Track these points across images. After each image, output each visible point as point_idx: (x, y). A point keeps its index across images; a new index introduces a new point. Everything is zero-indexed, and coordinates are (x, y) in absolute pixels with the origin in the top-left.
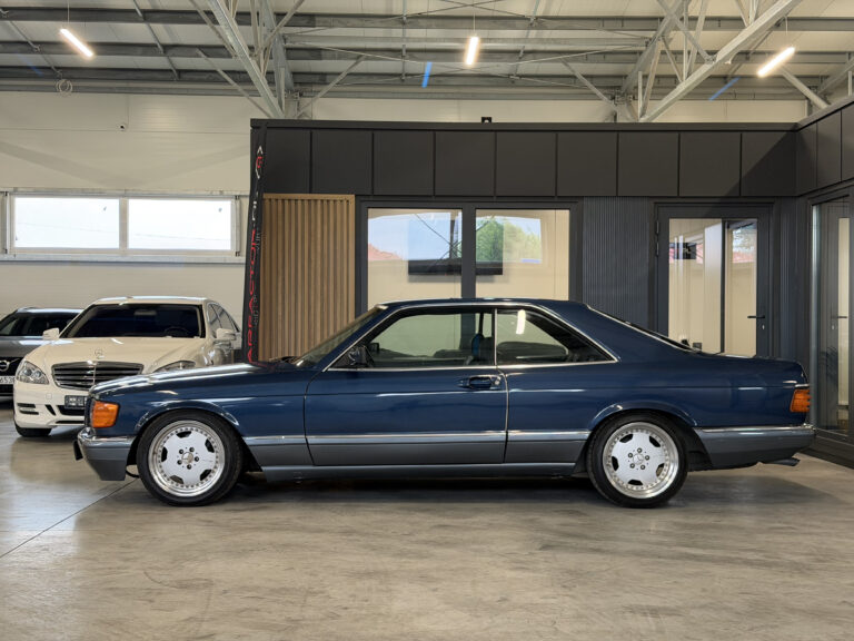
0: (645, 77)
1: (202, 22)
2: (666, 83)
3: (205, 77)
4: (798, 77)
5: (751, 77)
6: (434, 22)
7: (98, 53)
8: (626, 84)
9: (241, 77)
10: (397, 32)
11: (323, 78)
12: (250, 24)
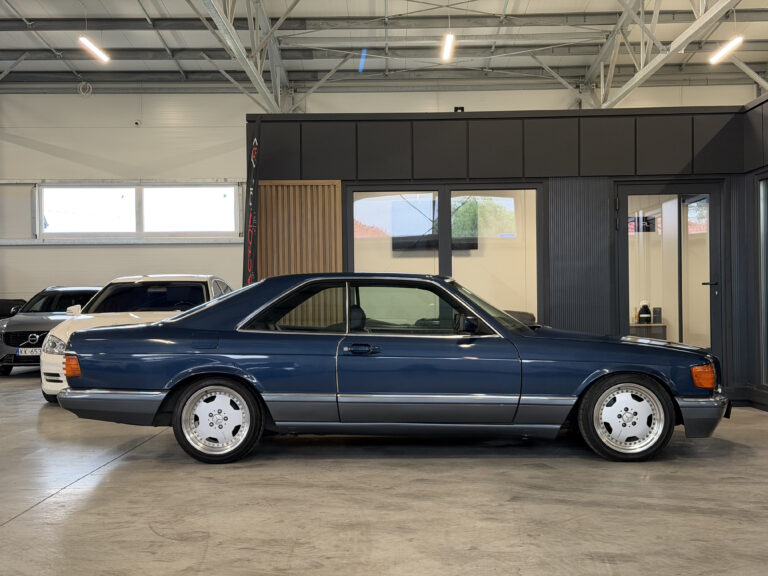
0: (607, 67)
1: (204, 28)
2: (625, 71)
3: (209, 77)
4: (747, 64)
5: (705, 65)
6: (413, 22)
7: (113, 58)
8: (589, 74)
9: (240, 76)
10: (380, 32)
11: (314, 75)
12: (247, 29)
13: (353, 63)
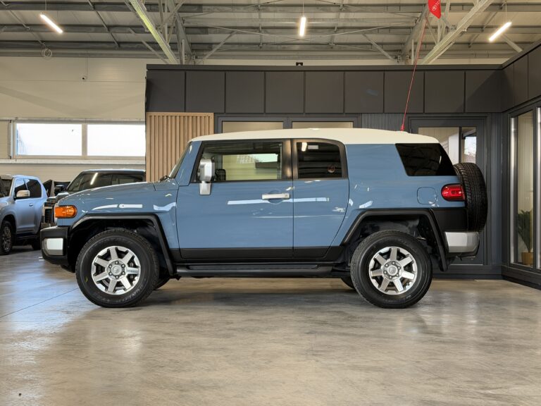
0: (416, 44)
2: (427, 47)
3: (136, 46)
5: (486, 43)
6: (278, 8)
7: (65, 31)
8: (404, 48)
9: (154, 44)
10: (255, 15)
11: (210, 46)
12: (158, 11)
13: (236, 38)
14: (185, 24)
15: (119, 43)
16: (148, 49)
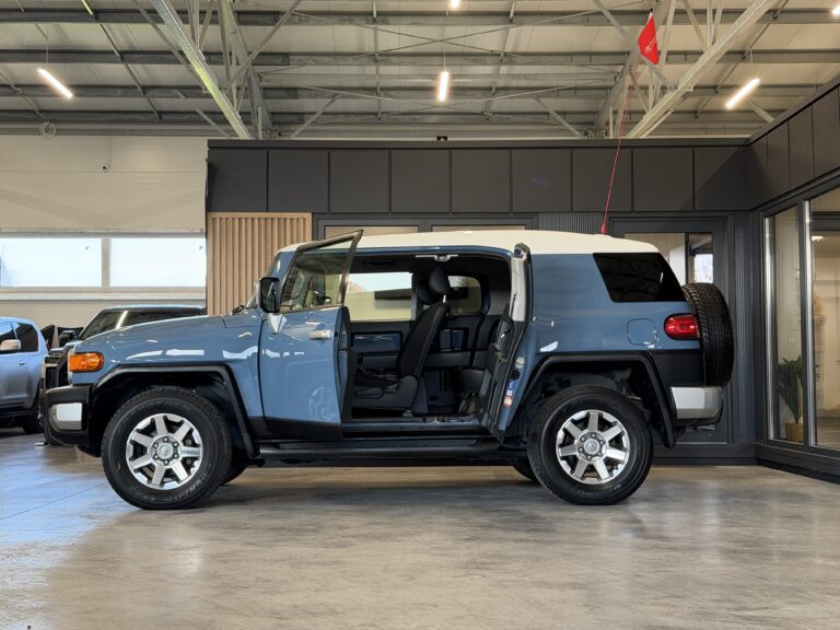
0: (615, 112)
2: (635, 115)
3: (185, 118)
5: (722, 112)
6: (405, 59)
7: (77, 95)
8: (598, 119)
9: (218, 116)
10: (371, 69)
11: (300, 117)
12: (223, 63)
13: (342, 104)
14: (263, 84)
15: (160, 113)
16: (206, 123)
